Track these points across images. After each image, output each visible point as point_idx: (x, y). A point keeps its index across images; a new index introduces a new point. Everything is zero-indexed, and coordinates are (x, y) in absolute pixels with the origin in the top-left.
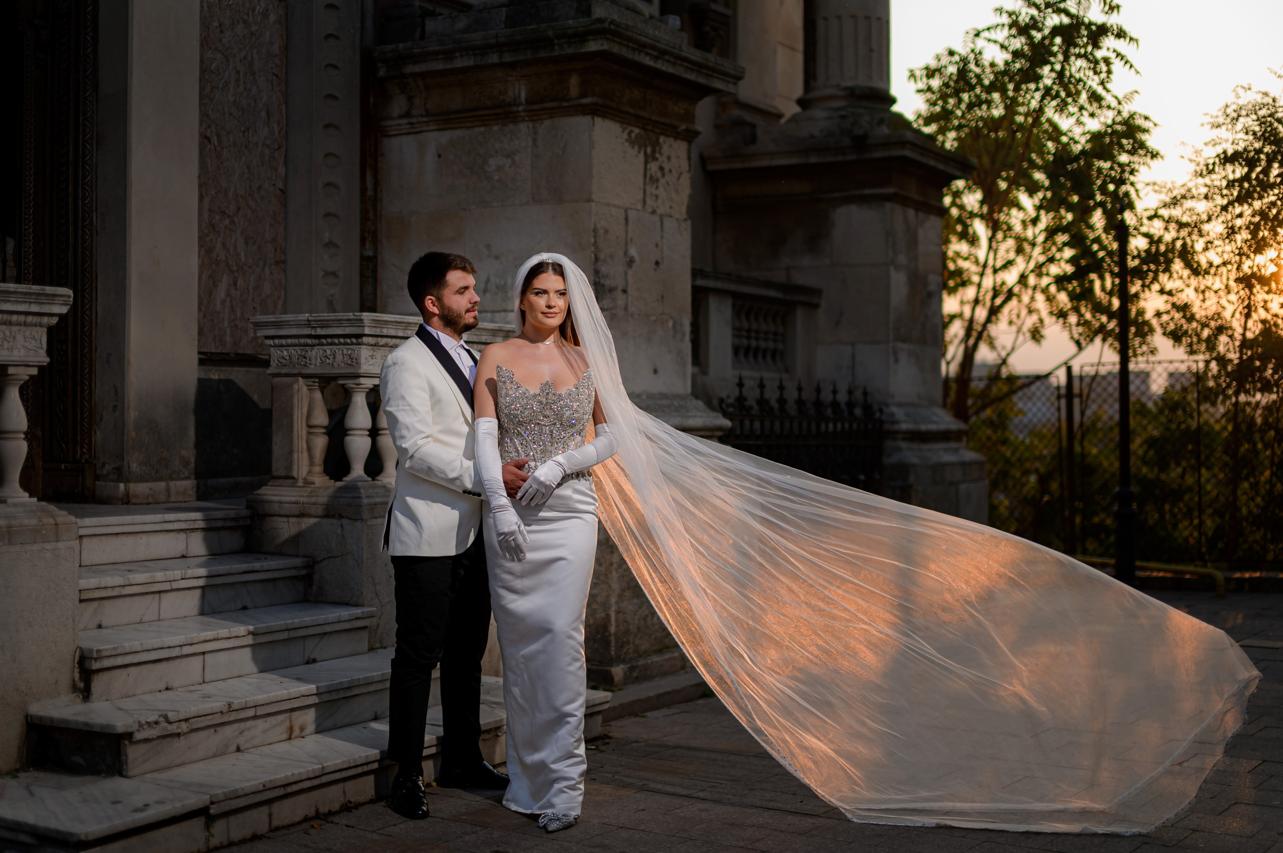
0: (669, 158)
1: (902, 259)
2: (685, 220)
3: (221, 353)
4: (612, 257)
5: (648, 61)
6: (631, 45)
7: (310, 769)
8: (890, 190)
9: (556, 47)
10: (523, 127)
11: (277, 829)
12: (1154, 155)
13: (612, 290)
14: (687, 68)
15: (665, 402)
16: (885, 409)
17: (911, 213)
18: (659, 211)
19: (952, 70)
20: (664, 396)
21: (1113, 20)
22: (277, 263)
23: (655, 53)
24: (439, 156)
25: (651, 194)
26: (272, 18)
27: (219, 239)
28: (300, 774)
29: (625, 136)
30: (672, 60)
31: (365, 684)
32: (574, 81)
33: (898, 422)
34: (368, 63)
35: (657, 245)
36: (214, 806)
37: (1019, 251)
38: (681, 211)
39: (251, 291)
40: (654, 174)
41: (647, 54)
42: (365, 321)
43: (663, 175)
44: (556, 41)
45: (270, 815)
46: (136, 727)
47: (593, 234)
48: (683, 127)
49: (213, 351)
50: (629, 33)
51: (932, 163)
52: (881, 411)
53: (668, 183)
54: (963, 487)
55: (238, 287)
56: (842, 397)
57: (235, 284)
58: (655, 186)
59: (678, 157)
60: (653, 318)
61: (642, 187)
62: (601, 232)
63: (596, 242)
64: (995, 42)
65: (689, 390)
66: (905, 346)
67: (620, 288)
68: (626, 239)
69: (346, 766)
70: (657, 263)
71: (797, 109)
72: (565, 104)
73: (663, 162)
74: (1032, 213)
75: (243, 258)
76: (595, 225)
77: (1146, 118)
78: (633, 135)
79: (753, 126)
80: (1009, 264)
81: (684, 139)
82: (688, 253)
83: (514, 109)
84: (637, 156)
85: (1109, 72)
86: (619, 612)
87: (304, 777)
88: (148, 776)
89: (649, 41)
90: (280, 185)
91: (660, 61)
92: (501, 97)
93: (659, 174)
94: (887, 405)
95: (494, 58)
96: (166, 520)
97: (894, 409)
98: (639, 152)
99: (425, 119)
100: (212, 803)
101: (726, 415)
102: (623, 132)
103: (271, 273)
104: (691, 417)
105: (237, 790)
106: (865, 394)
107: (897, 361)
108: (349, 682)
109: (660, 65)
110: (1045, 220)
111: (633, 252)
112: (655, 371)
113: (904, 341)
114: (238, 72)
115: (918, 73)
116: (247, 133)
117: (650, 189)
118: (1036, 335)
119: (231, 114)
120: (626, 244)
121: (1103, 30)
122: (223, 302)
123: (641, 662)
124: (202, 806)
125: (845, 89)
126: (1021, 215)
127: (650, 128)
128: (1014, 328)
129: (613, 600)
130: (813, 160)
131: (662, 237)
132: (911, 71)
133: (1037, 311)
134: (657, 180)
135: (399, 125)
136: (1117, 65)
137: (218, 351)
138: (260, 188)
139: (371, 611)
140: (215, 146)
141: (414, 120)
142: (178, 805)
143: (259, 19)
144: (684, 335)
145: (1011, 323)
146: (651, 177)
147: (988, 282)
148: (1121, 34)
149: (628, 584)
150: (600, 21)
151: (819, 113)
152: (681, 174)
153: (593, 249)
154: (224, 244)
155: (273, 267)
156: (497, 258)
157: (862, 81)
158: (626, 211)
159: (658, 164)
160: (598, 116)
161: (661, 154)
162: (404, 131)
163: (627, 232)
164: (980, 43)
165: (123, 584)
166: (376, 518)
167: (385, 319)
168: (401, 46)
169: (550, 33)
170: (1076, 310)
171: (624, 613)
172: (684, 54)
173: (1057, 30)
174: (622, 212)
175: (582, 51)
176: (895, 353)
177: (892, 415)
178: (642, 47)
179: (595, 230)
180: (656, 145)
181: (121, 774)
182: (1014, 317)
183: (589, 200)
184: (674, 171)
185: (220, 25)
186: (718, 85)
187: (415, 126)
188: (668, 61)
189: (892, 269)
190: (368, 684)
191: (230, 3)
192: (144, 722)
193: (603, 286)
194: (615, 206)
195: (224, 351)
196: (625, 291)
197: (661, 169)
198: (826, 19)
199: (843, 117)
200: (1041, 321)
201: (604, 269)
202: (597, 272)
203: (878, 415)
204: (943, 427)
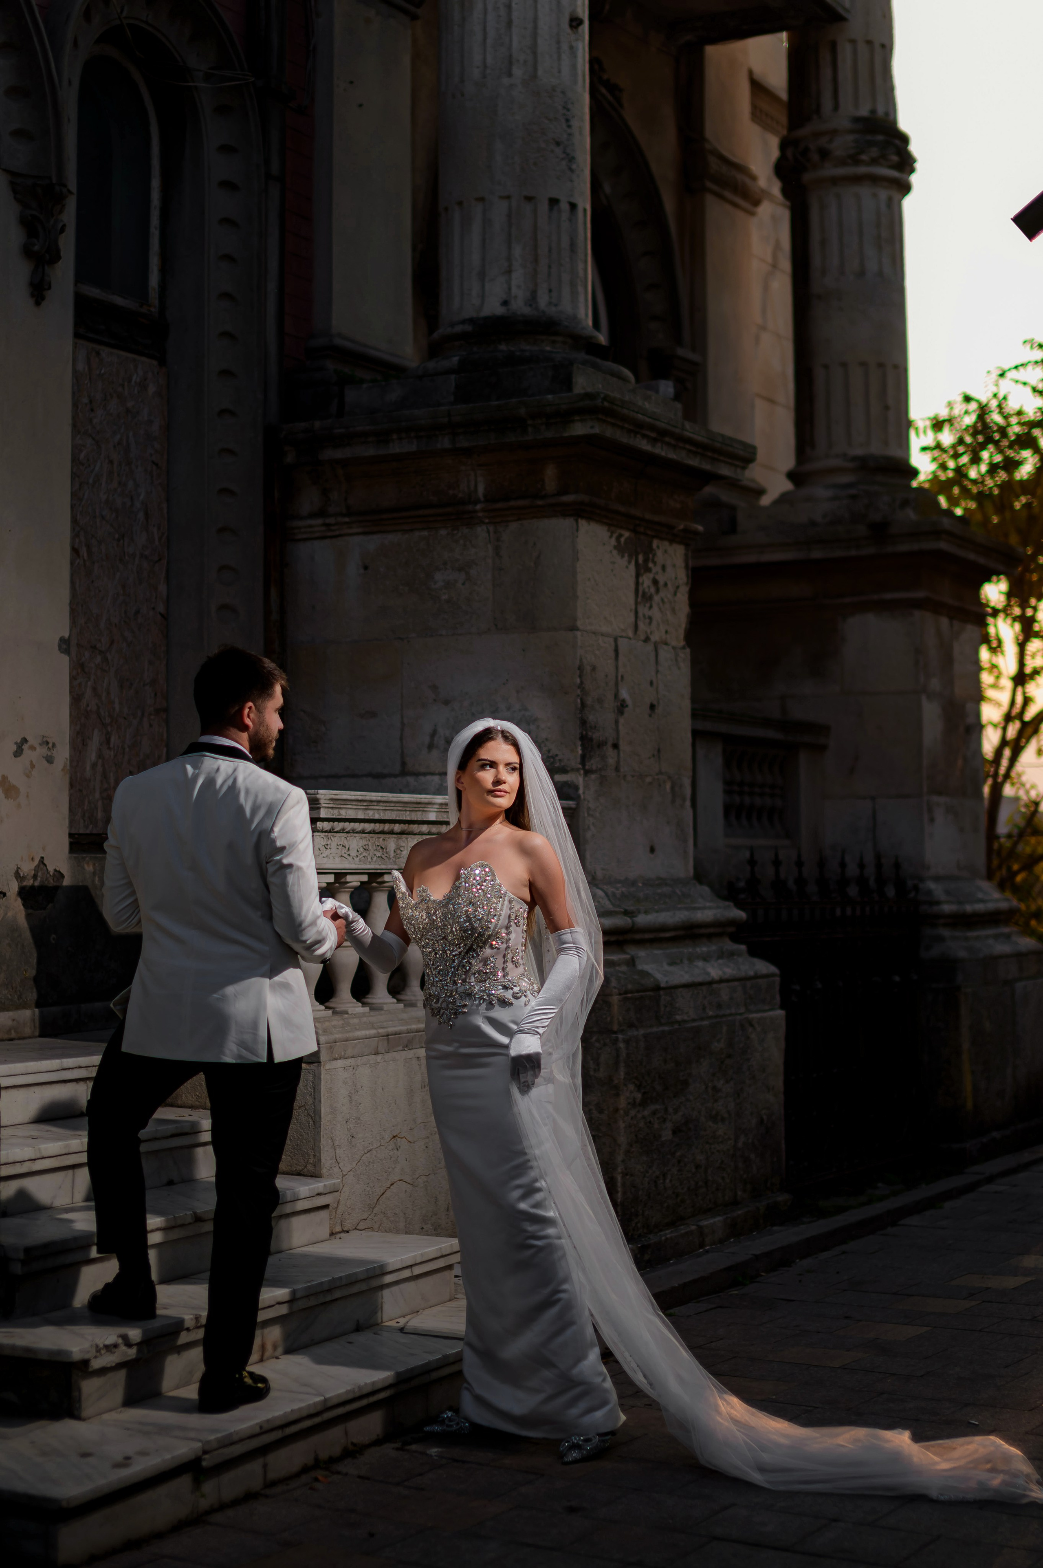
0: (664, 568)
1: (935, 684)
2: (683, 648)
3: (91, 834)
4: (600, 701)
5: (645, 445)
6: (626, 426)
7: (311, 1402)
8: (921, 594)
9: (530, 429)
10: (481, 531)
11: (273, 1484)
13: (601, 745)
14: (690, 451)
15: (666, 890)
16: (920, 885)
17: (944, 621)
18: (655, 638)
19: (969, 420)
20: (662, 882)
22: (158, 712)
23: (653, 435)
24: (366, 568)
25: (644, 616)
26: (152, 389)
27: (89, 683)
28: (300, 1409)
29: (613, 542)
30: (673, 442)
31: (346, 1285)
32: (550, 473)
33: (938, 903)
34: (273, 446)
35: (651, 683)
36: (206, 1456)
38: (677, 638)
39: (127, 750)
40: (647, 590)
41: (644, 436)
42: (322, 801)
43: (658, 591)
44: (529, 422)
45: (265, 1466)
46: (93, 1352)
47: (578, 672)
48: (681, 527)
49: (82, 831)
50: (625, 411)
51: (972, 556)
52: (916, 888)
53: (662, 600)
54: (1019, 986)
55: (112, 745)
56: (870, 871)
57: (108, 741)
58: (648, 605)
59: (674, 566)
60: (649, 779)
61: (633, 607)
62: (588, 669)
63: (582, 683)
64: (1025, 384)
65: (691, 872)
66: (942, 800)
67: (610, 742)
68: (617, 677)
69: (350, 1396)
70: (652, 707)
71: (788, 486)
72: (540, 502)
73: (657, 573)
75: (117, 706)
76: (581, 660)
78: (622, 540)
79: (733, 508)
81: (680, 543)
82: (687, 691)
83: (470, 507)
84: (627, 567)
86: (627, 1175)
87: (304, 1414)
88: (106, 1416)
89: (648, 420)
90: (161, 608)
91: (659, 444)
92: (451, 492)
93: (653, 590)
94: (922, 880)
95: (445, 442)
96: (65, 1066)
97: (932, 885)
98: (629, 562)
99: (347, 519)
100: (205, 1452)
101: (739, 905)
102: (611, 537)
103: (151, 726)
104: (699, 908)
105: (231, 1435)
106: (897, 866)
107: (932, 820)
108: (329, 1281)
109: (660, 450)
111: (624, 694)
112: (652, 850)
113: (940, 793)
114: (111, 462)
116: (122, 541)
117: (643, 610)
119: (103, 518)
120: (617, 684)
122: (94, 766)
123: (653, 1239)
124: (193, 1457)
125: (855, 459)
127: (642, 530)
129: (620, 1158)
130: (817, 554)
131: (657, 672)
134: (650, 598)
135: (311, 526)
137: (88, 832)
138: (137, 612)
139: (334, 1184)
140: (84, 561)
141: (331, 520)
142: (168, 1456)
143: (136, 391)
144: (684, 800)
146: (644, 594)
149: (636, 1136)
150: (588, 396)
151: (820, 492)
152: (678, 587)
153: (579, 692)
154: (94, 689)
155: (152, 717)
156: (447, 702)
157: (875, 449)
158: (616, 640)
159: (651, 576)
160: (582, 517)
161: (655, 563)
162: (317, 535)
163: (617, 668)
164: (1006, 387)
165: (34, 1158)
166: (336, 1059)
167: (344, 797)
168: (317, 424)
169: (522, 411)
171: (632, 1175)
172: (688, 434)
174: (611, 640)
175: (566, 434)
176: (929, 810)
177: (929, 892)
178: (638, 428)
179: (580, 668)
180: (649, 552)
181: (77, 1417)
183: (573, 628)
184: (669, 585)
185: (91, 402)
186: (725, 471)
187: (333, 528)
188: (668, 444)
189: (924, 698)
190: (351, 1284)
191: (102, 372)
192: (101, 1346)
193: (591, 740)
194: (602, 635)
195: (95, 832)
196: (616, 746)
197: (655, 582)
198: (826, 367)
199: (854, 497)
201: (591, 718)
202: (583, 722)
203: (912, 895)
204: (991, 906)
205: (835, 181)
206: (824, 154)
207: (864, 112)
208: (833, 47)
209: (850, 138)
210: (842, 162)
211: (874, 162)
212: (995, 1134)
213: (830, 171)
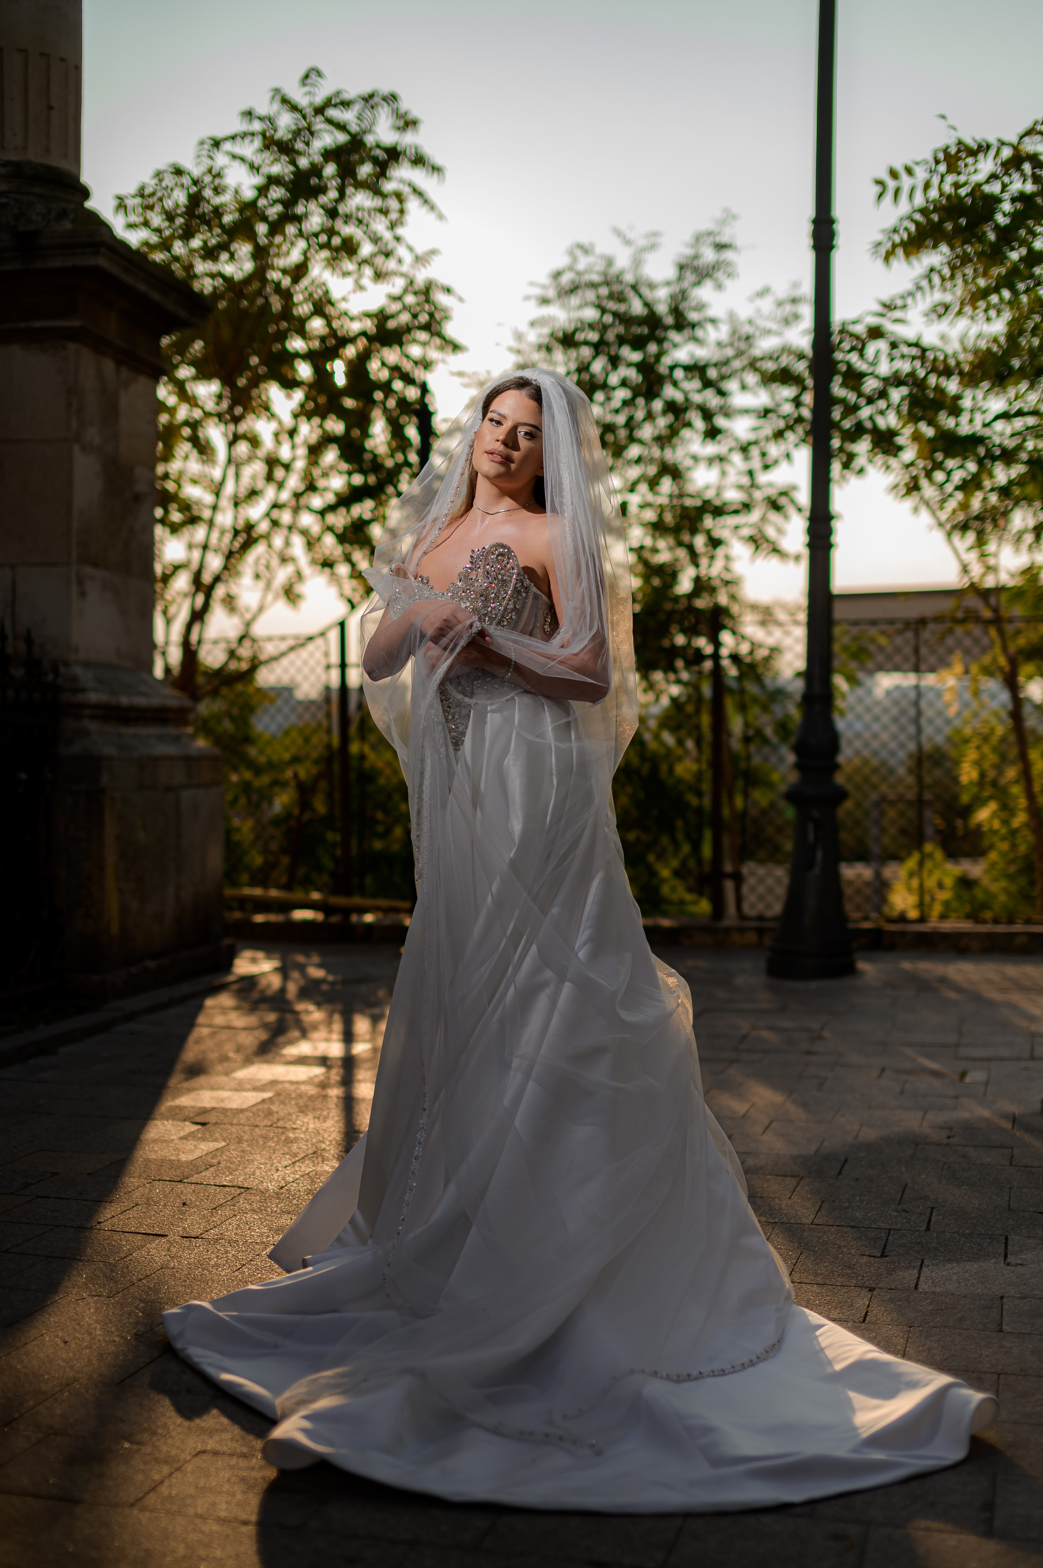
1: (93, 434)
8: (75, 324)
12: (456, 347)
16: (62, 670)
17: (109, 366)
19: (179, 197)
21: (408, 140)
33: (83, 690)
37: (270, 478)
52: (56, 671)
54: (187, 795)
64: (242, 159)
66: (98, 573)
74: (288, 421)
77: (448, 290)
80: (253, 494)
85: (402, 211)
94: (67, 664)
97: (78, 671)
106: (29, 641)
107: (83, 594)
110: (308, 431)
113: (96, 565)
115: (130, 202)
118: (290, 594)
121: (394, 154)
126: (273, 426)
128: (261, 584)
132: (120, 198)
133: (293, 559)
136: (413, 205)
145: (257, 576)
147: (226, 518)
148: (419, 160)
157: (34, 155)
164: (221, 160)
170: (348, 559)
173: (329, 155)
176: (80, 583)
177: (74, 679)
182: (262, 568)
189: (76, 448)
199: (2, 206)
200: (299, 575)
203: (50, 677)
204: (156, 701)
212: (151, 964)
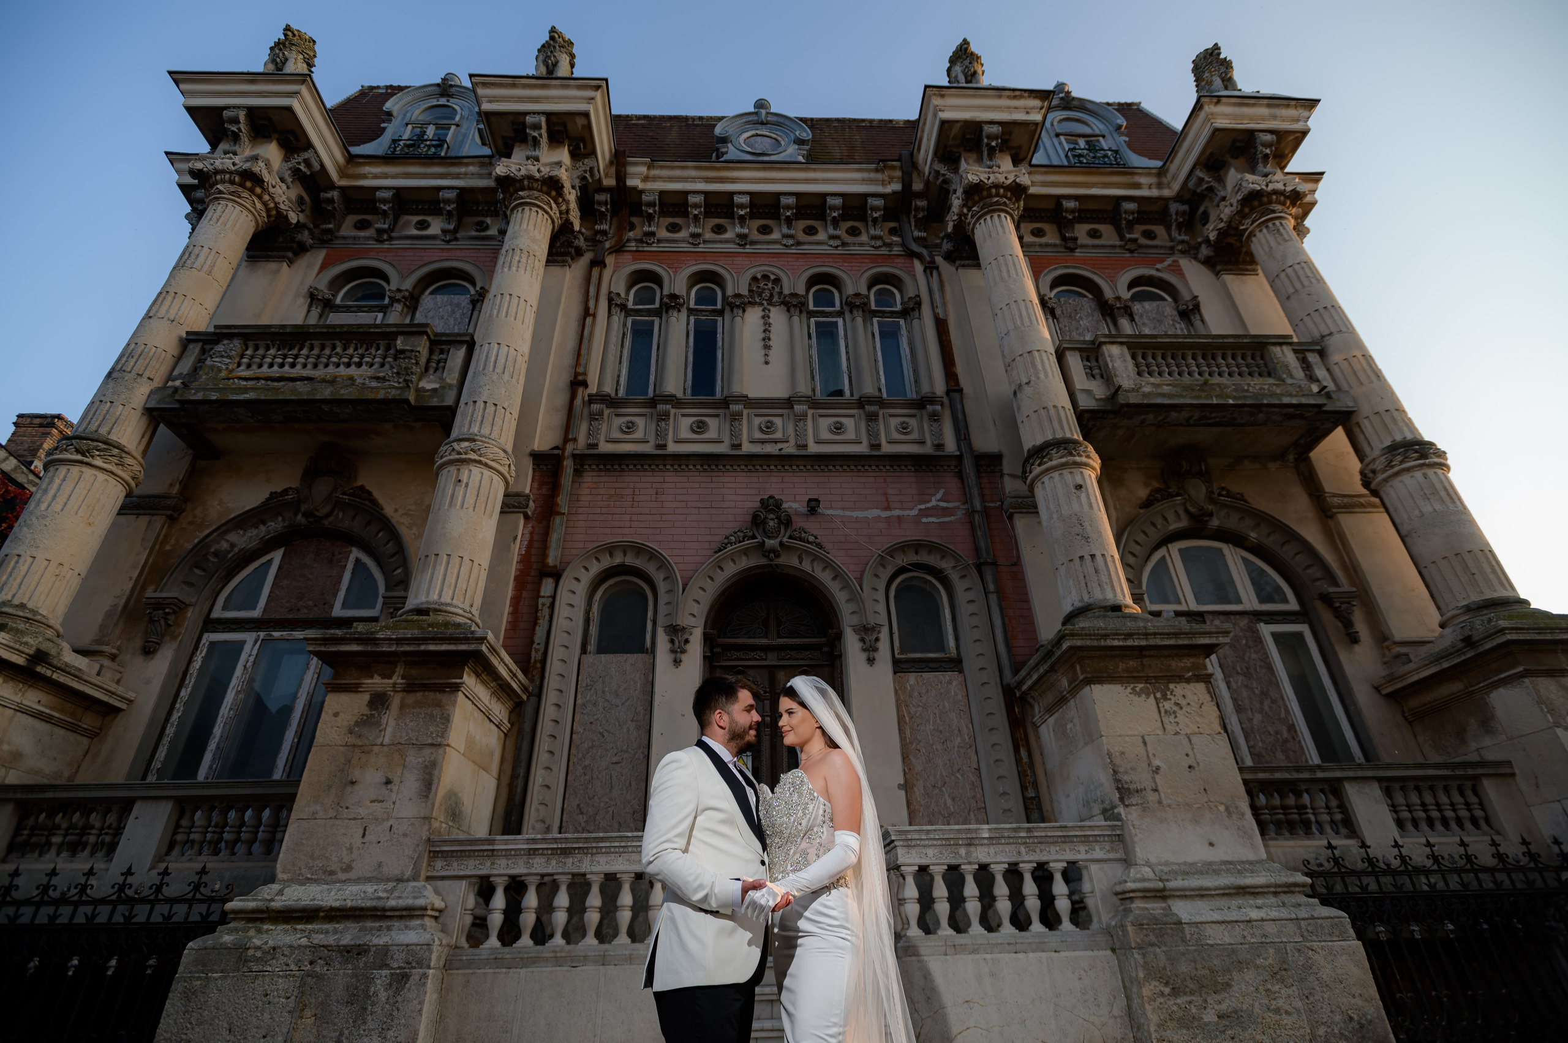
0: (1184, 696)
2: (1219, 733)
4: (1134, 768)
8: (1520, 669)
10: (1072, 702)
13: (1139, 790)
15: (1225, 867)
18: (1183, 732)
20: (1227, 863)
22: (979, 809)
24: (1054, 731)
25: (1170, 722)
26: (955, 683)
29: (1129, 690)
34: (1008, 692)
35: (1187, 755)
38: (1212, 729)
40: (1169, 709)
43: (1181, 708)
47: (1107, 756)
48: (1193, 674)
53: (1188, 712)
58: (1172, 716)
59: (1195, 694)
60: (1197, 806)
61: (1158, 718)
62: (1117, 753)
63: (1112, 761)
65: (1262, 858)
67: (1149, 789)
68: (1148, 755)
70: (1191, 767)
72: (1077, 683)
76: (1109, 750)
78: (1137, 689)
79: (1407, 655)
81: (1196, 682)
83: (1064, 693)
84: (1146, 701)
90: (975, 766)
92: (1059, 690)
93: (1175, 708)
95: (1042, 670)
98: (1148, 698)
102: (1123, 689)
111: (1157, 762)
112: (1211, 844)
117: (1168, 719)
120: (1149, 759)
127: (1153, 681)
131: (1192, 748)
134: (1174, 712)
135: (1038, 719)
138: (959, 769)
143: (945, 686)
144: (1242, 815)
146: (1166, 712)
152: (1202, 704)
153: (1110, 766)
158: (1143, 737)
159: (1171, 701)
160: (1094, 684)
161: (1174, 695)
162: (1041, 722)
163: (1147, 750)
174: (1139, 737)
175: (1062, 650)
179: (1109, 754)
180: (1166, 690)
183: (1102, 736)
184: (1192, 704)
187: (1043, 717)
189: (1559, 731)
191: (925, 682)
193: (1128, 789)
194: (1129, 736)
196: (1156, 790)
197: (1177, 704)
199: (1463, 628)
201: (1126, 778)
202: (1118, 781)
205: (1386, 480)
206: (1374, 472)
207: (1388, 443)
208: (1358, 424)
209: (1383, 459)
210: (1384, 470)
211: (1402, 462)
213: (1380, 477)
